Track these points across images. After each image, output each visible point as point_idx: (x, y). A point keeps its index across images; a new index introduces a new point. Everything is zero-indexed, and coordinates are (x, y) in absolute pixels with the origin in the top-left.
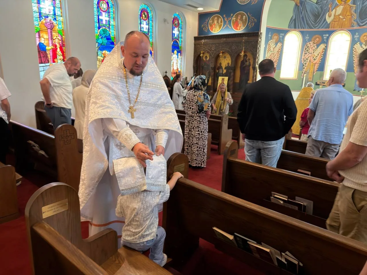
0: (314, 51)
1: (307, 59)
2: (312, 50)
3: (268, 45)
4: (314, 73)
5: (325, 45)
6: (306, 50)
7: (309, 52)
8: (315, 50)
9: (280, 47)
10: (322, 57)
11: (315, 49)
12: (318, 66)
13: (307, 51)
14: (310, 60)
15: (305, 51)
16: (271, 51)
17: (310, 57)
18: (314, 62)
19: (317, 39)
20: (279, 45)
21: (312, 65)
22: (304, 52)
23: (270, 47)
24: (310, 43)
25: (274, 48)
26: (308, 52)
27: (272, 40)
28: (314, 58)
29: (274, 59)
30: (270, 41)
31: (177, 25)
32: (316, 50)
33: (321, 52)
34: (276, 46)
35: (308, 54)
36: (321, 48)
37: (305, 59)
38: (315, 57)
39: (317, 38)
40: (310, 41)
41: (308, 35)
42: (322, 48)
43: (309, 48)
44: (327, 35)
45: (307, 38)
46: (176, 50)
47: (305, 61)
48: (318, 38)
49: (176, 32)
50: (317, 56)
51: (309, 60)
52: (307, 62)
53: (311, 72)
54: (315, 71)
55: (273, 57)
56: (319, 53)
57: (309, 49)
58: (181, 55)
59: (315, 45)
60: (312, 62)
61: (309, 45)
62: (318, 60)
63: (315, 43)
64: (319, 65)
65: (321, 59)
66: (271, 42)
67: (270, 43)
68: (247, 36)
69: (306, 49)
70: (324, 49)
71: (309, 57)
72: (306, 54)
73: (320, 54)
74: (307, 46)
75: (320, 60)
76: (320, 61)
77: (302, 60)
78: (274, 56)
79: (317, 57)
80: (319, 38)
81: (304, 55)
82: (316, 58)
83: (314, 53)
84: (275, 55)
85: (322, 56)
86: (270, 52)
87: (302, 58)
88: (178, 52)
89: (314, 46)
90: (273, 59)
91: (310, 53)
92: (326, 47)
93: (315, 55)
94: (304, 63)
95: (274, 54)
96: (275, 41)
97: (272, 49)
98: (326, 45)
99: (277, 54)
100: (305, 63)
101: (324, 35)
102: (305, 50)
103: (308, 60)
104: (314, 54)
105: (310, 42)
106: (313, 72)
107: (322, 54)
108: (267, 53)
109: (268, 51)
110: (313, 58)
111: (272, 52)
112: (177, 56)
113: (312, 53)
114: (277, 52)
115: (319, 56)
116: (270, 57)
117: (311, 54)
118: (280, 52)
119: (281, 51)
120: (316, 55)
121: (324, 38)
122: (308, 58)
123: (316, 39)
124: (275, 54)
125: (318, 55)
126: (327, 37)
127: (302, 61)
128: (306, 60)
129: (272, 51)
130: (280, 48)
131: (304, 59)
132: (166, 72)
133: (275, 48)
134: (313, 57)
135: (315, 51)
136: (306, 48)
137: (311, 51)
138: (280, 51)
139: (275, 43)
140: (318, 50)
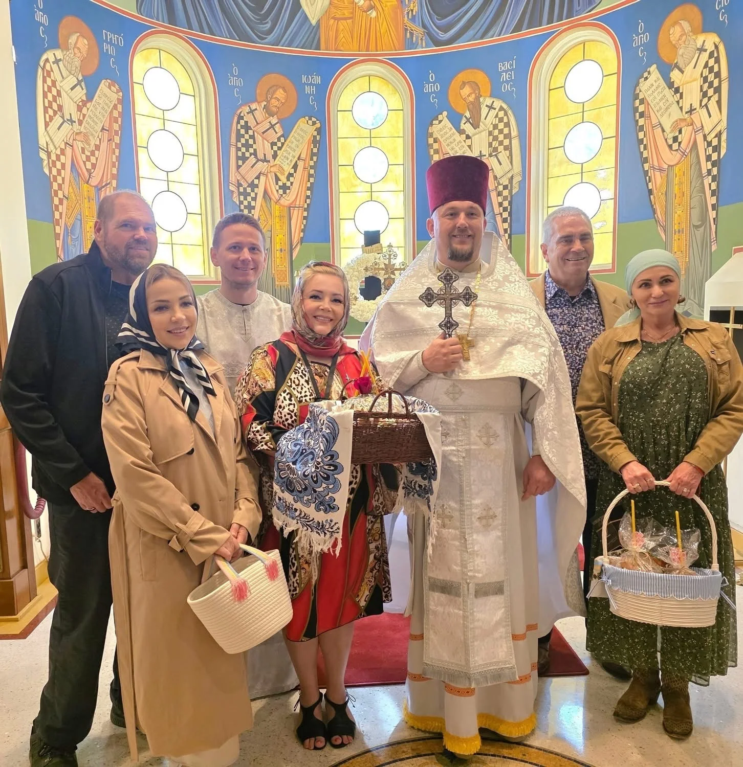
0: (275, 148)
1: (253, 186)
2: (268, 145)
4: (291, 250)
5: (314, 123)
6: (243, 141)
7: (255, 154)
8: (279, 144)
9: (115, 107)
10: (312, 180)
11: (279, 139)
12: (305, 218)
13: (247, 146)
14: (265, 192)
15: (239, 145)
17: (262, 178)
18: (282, 201)
19: (280, 94)
20: (106, 90)
21: (277, 213)
22: (233, 150)
23: (59, 93)
24: (252, 112)
25: (84, 103)
26: (251, 150)
28: (280, 183)
29: (94, 166)
30: (50, 56)
32: (283, 144)
33: (303, 156)
34: (90, 97)
35: (253, 159)
36: (302, 137)
37: (245, 185)
38: (283, 179)
39: (278, 87)
40: (253, 102)
41: (235, 70)
42: (308, 137)
43: (251, 132)
44: (318, 80)
45: (234, 81)
47: (246, 194)
48: (281, 91)
50: (290, 175)
51: (260, 191)
52: (254, 199)
53: (278, 247)
54: (295, 241)
55: (88, 158)
56: (299, 159)
57: (252, 137)
59: (274, 120)
60: (277, 202)
61: (249, 118)
62: (298, 191)
63: (275, 109)
64: (305, 214)
65: (308, 189)
66: (58, 61)
69: (239, 136)
70: (314, 141)
71: (258, 178)
72: (244, 159)
73: (301, 164)
74: (242, 122)
75: (309, 193)
76: (308, 197)
77: (232, 188)
78: (93, 153)
79: (292, 179)
80: (285, 91)
81: (238, 167)
82: (288, 184)
83: (275, 156)
84: (98, 147)
85: (312, 172)
86: (58, 120)
87: (233, 178)
89: (272, 126)
90: (89, 166)
91: (260, 156)
92: (319, 131)
93: (282, 170)
94: (241, 203)
95: (87, 141)
96: (77, 63)
97: (69, 106)
98: (318, 125)
99: (104, 146)
100: (246, 203)
101: (304, 79)
102: (238, 140)
103: (256, 190)
104: (277, 162)
105: (254, 106)
106: (287, 247)
107: (312, 163)
108: (47, 124)
110: (277, 184)
111: (76, 128)
113: (269, 157)
114: (103, 129)
115: (298, 175)
116: (69, 152)
117: (265, 160)
118: (116, 133)
119: (121, 127)
120: (288, 169)
121: (307, 90)
122: (256, 182)
123: (274, 92)
124: (94, 141)
125: (295, 167)
126: (317, 85)
127: (233, 191)
128: (249, 190)
129: (74, 117)
130: (116, 114)
131: (239, 185)
133: (88, 105)
134: (277, 179)
135: (280, 148)
136: (238, 131)
137: (262, 147)
138: (116, 127)
139: (80, 78)
140: (293, 146)
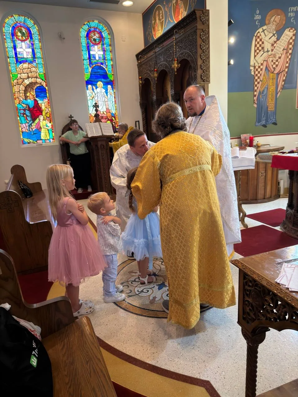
3: (254, 38)
9: (291, 38)
16: (266, 50)
20: (288, 33)
23: (263, 43)
25: (275, 42)
27: (265, 27)
29: (277, 65)
30: (260, 30)
31: (97, 41)
34: (279, 38)
46: (101, 81)
49: (97, 52)
55: (274, 63)
58: (113, 88)
66: (263, 31)
67: (262, 34)
68: (182, 28)
78: (277, 61)
84: (280, 58)
86: (261, 53)
88: (106, 84)
90: (274, 66)
97: (268, 46)
99: (283, 56)
108: (255, 56)
109: (255, 51)
111: (270, 53)
112: (104, 90)
114: (284, 49)
116: (265, 63)
118: (290, 49)
129: (270, 49)
130: (291, 41)
132: (71, 117)
133: (277, 42)
138: (291, 46)
139: (275, 33)
